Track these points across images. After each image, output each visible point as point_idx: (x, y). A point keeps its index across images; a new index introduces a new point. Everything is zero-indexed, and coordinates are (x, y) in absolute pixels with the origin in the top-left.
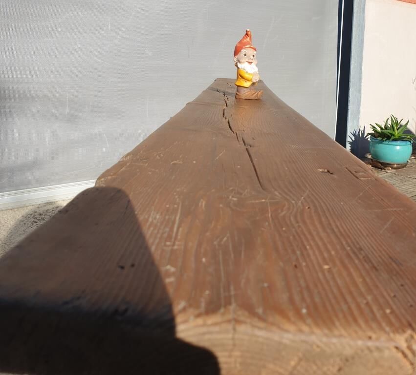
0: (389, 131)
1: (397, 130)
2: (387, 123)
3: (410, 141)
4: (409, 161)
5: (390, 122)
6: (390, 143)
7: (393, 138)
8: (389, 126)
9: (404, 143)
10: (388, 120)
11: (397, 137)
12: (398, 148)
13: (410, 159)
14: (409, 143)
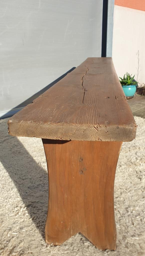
0: (125, 81)
1: (130, 79)
2: (124, 77)
3: (135, 85)
4: (135, 95)
5: (126, 76)
6: (126, 87)
7: (127, 84)
8: (126, 78)
9: (132, 86)
10: (125, 75)
11: (129, 83)
12: (130, 89)
13: (135, 94)
14: (135, 86)
